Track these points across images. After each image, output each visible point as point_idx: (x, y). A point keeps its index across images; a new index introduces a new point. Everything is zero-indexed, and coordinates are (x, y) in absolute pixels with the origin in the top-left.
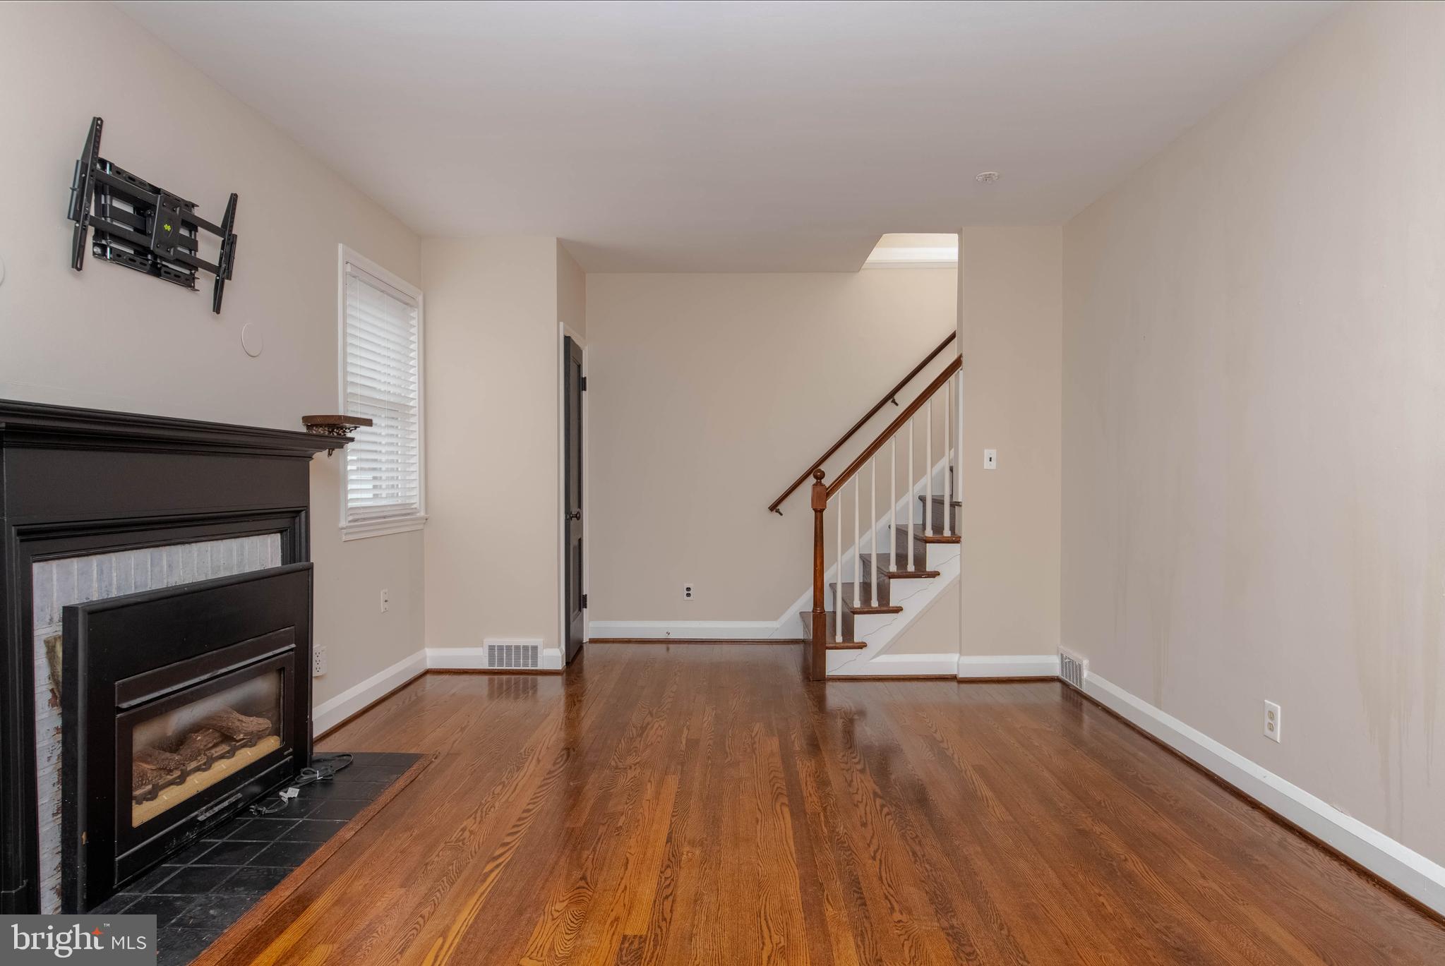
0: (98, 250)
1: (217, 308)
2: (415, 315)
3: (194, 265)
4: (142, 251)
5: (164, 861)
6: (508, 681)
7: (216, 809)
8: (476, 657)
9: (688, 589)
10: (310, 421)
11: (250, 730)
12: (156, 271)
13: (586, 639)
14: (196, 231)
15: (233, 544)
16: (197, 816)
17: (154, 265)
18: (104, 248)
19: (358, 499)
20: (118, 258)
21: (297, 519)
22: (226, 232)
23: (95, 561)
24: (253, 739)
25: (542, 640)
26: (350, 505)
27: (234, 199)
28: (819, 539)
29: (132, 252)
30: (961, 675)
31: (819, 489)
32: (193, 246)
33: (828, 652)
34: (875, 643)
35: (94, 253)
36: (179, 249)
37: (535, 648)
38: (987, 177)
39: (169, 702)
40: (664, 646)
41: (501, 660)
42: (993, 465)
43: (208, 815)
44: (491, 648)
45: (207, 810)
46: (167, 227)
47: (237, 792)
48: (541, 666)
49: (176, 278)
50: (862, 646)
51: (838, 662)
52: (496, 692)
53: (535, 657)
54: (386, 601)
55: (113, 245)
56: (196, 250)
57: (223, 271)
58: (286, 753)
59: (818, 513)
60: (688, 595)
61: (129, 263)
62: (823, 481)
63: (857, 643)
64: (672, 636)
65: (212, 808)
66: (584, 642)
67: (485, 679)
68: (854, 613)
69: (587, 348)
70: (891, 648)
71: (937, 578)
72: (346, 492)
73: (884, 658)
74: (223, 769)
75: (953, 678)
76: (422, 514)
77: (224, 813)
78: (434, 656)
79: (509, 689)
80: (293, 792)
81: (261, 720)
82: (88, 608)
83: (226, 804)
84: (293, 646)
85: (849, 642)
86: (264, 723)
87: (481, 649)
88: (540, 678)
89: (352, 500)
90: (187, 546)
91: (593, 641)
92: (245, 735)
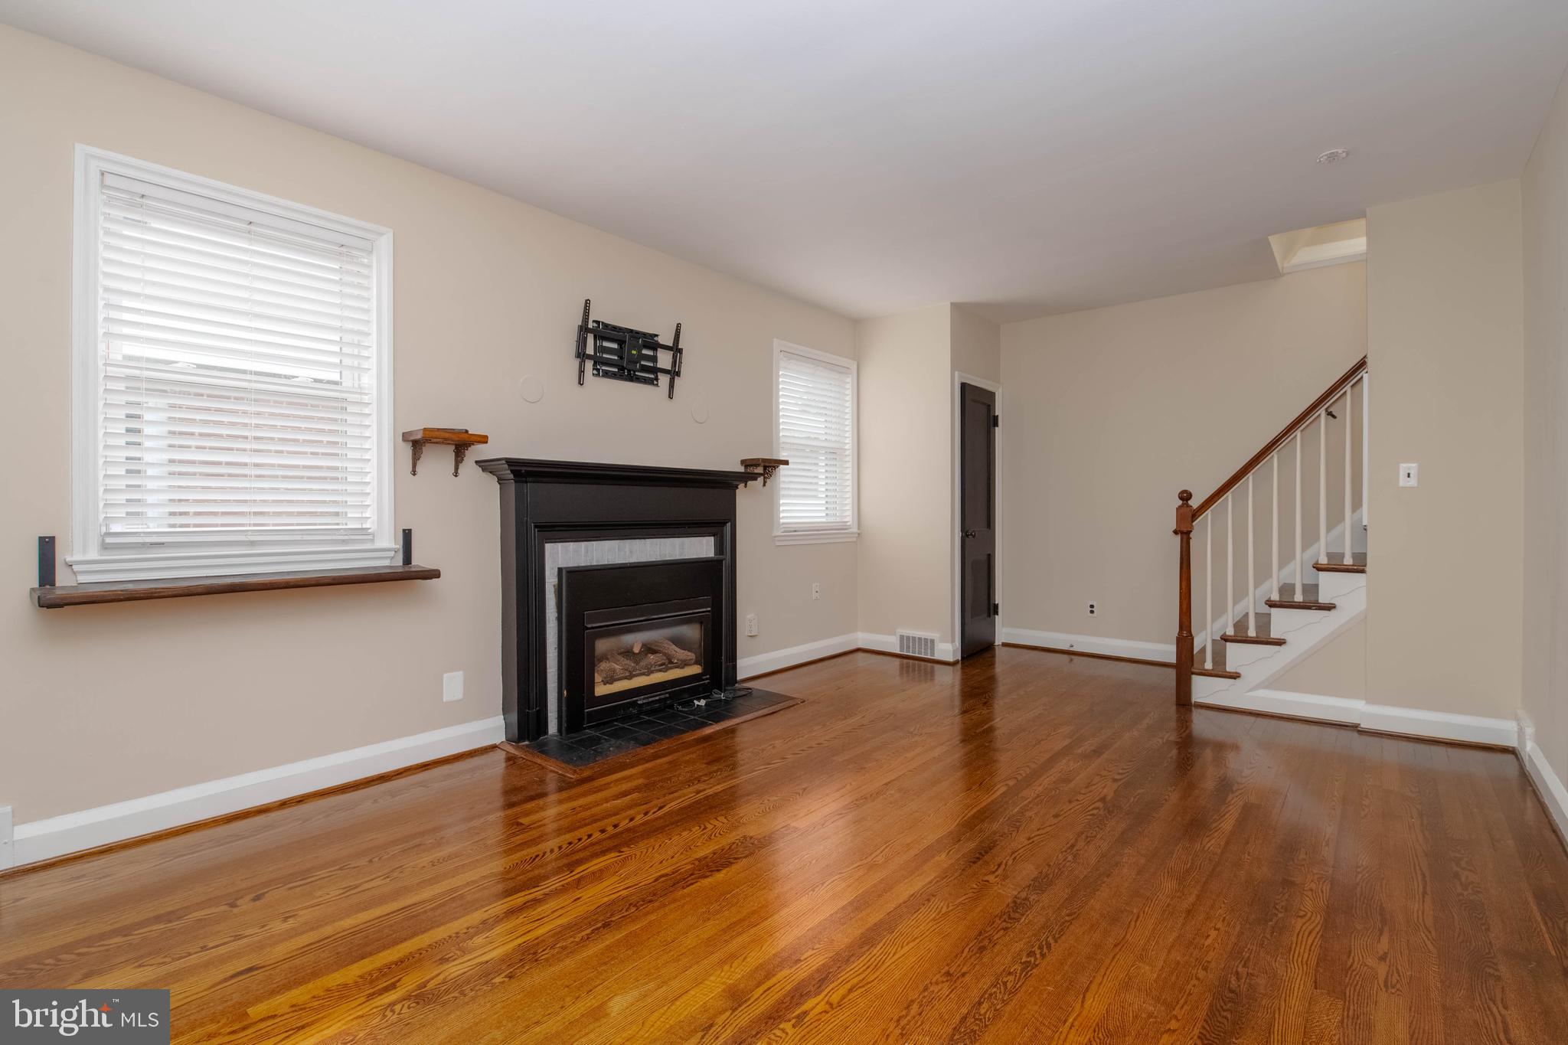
0: (595, 372)
1: (670, 397)
2: (849, 381)
3: (655, 371)
4: (621, 368)
5: (616, 720)
6: (914, 665)
7: (650, 700)
8: (890, 643)
9: (1092, 606)
10: (746, 463)
11: (681, 658)
12: (632, 378)
13: (998, 642)
14: (657, 350)
15: (677, 541)
16: (637, 700)
17: (629, 374)
18: (598, 370)
19: (787, 517)
20: (606, 374)
21: (725, 528)
22: (676, 350)
23: (583, 544)
24: (684, 664)
25: (938, 635)
26: (782, 521)
27: (679, 326)
28: (1185, 562)
29: (617, 370)
30: (1364, 725)
31: (1184, 510)
32: (654, 359)
33: (1194, 677)
34: (1250, 676)
35: (593, 374)
36: (642, 363)
37: (932, 641)
38: (1333, 157)
39: (619, 629)
40: (1066, 657)
41: (908, 647)
42: (1413, 482)
43: (644, 701)
44: (902, 637)
45: (644, 699)
46: (634, 352)
47: (667, 693)
48: (937, 656)
49: (646, 381)
50: (1235, 676)
51: (1204, 690)
52: (904, 670)
53: (933, 649)
54: (817, 592)
55: (603, 368)
56: (657, 363)
57: (674, 373)
58: (704, 677)
59: (1185, 536)
60: (1092, 612)
61: (614, 376)
62: (1190, 502)
63: (1230, 673)
64: (1075, 649)
65: (647, 698)
66: (996, 644)
67: (897, 662)
68: (1226, 640)
69: (1000, 390)
70: (1273, 683)
71: (1333, 612)
72: (779, 512)
73: (1262, 693)
74: (658, 677)
75: (1355, 728)
76: (855, 530)
77: (656, 704)
78: (863, 639)
79: (914, 670)
80: (703, 703)
81: (690, 654)
82: (568, 570)
83: (657, 698)
84: (709, 609)
85: (1220, 672)
86: (691, 656)
87: (894, 637)
88: (937, 667)
89: (783, 517)
90: (643, 540)
91: (1005, 645)
92: (678, 660)
